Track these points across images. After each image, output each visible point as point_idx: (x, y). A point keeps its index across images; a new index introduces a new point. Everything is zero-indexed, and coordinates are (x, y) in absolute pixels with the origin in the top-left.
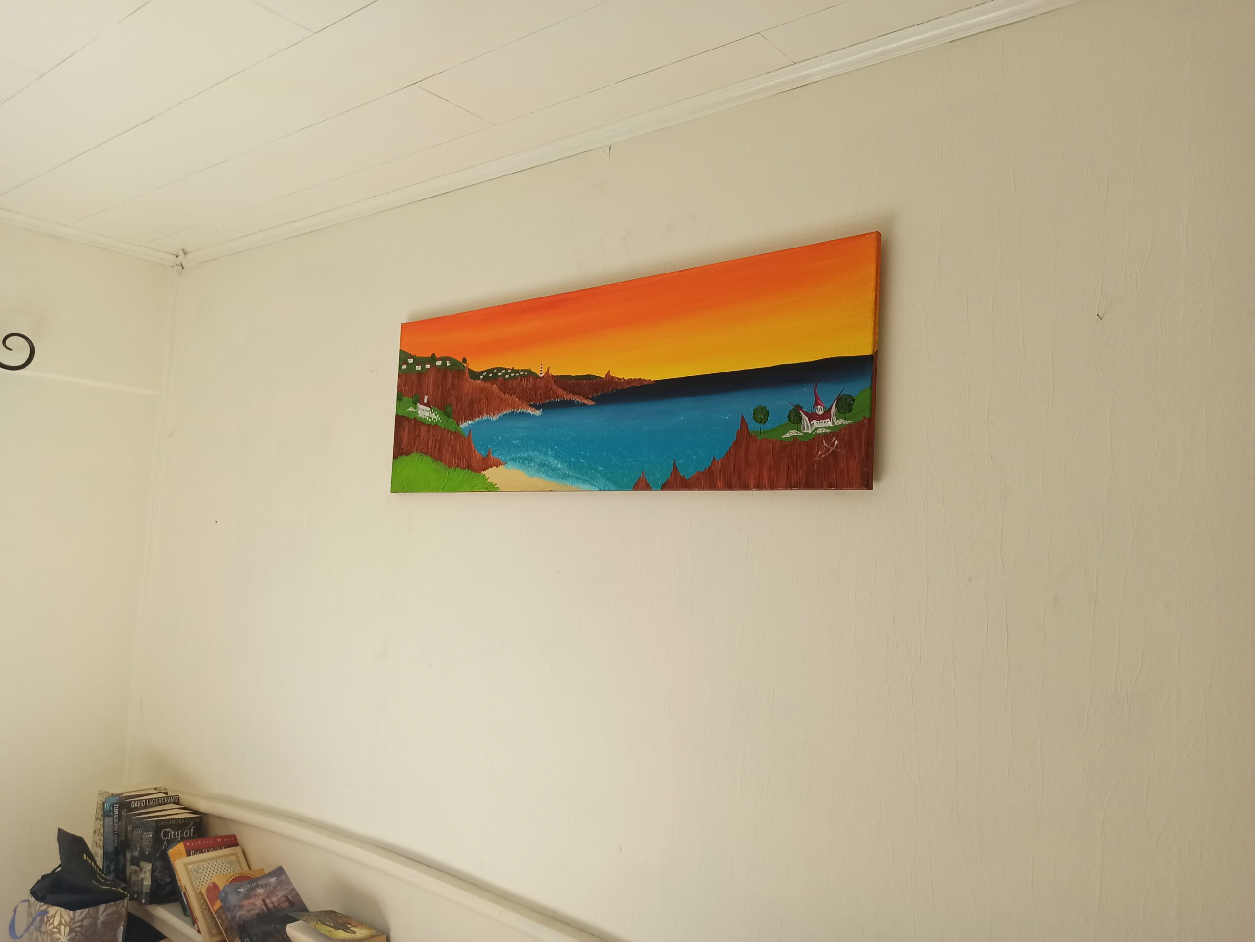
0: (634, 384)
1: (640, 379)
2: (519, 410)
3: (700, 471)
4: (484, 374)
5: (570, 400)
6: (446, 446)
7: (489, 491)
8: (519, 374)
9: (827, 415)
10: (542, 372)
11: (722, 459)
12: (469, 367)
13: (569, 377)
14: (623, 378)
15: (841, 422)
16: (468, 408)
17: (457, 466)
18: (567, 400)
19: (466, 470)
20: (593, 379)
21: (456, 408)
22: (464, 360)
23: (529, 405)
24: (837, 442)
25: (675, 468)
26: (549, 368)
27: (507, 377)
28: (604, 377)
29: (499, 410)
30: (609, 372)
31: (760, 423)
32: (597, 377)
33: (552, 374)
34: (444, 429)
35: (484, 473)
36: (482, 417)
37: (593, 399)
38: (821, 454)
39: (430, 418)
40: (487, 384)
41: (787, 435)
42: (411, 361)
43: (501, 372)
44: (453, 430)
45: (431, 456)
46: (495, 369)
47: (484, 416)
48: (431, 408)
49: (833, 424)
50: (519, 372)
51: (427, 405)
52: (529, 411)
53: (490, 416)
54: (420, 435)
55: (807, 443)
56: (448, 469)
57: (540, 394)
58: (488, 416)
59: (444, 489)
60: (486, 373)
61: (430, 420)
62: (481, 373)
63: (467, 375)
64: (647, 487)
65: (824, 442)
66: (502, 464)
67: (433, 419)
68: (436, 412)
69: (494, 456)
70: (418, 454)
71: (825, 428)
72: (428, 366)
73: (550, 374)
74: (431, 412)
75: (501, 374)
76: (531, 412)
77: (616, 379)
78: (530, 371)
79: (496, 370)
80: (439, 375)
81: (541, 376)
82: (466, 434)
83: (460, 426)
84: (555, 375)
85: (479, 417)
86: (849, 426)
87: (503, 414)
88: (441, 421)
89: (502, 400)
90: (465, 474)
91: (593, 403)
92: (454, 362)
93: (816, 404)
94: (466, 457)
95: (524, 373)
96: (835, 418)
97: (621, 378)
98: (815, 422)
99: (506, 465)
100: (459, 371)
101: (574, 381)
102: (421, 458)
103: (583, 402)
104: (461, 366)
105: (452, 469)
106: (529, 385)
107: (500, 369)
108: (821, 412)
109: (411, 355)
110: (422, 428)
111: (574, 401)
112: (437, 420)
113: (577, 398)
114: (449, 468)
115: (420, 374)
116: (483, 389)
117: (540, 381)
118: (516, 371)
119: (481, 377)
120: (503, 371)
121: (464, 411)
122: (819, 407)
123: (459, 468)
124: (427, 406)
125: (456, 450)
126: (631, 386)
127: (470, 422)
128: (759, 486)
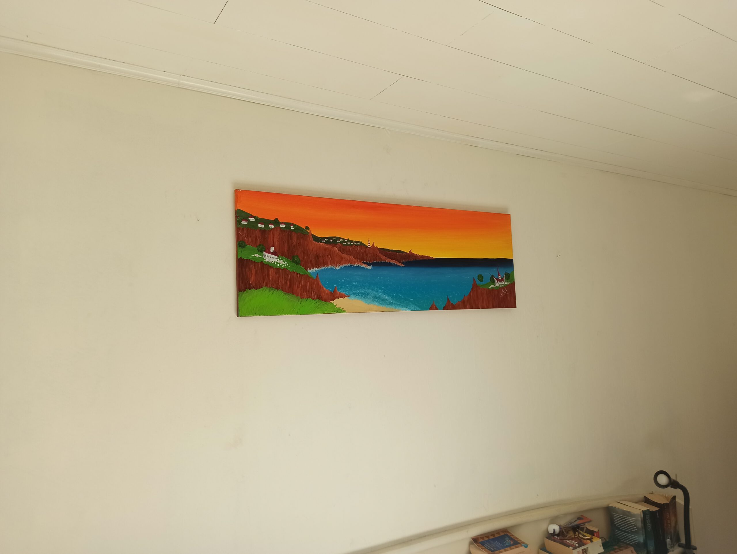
0: (425, 258)
1: (427, 256)
2: (356, 265)
3: (460, 301)
4: (326, 240)
5: (389, 262)
6: (297, 283)
7: (337, 313)
8: (354, 243)
9: (502, 280)
10: (369, 245)
11: (468, 296)
12: (312, 233)
13: (387, 250)
14: (419, 255)
15: (507, 283)
16: (314, 260)
17: (309, 298)
18: (387, 262)
19: (317, 300)
20: (402, 253)
21: (304, 259)
22: (307, 228)
23: (362, 262)
24: (506, 290)
25: (448, 300)
26: (374, 243)
27: (344, 244)
28: (408, 252)
29: (340, 263)
30: (411, 250)
31: (481, 281)
32: (404, 252)
33: (376, 247)
34: (294, 272)
35: (333, 302)
36: (327, 267)
37: (403, 263)
38: (502, 295)
39: (277, 263)
40: (329, 246)
41: (490, 287)
42: (253, 220)
43: (340, 240)
44: (302, 274)
45: (282, 290)
46: (334, 237)
47: (329, 266)
48: (278, 256)
49: (505, 283)
50: (354, 242)
51: (274, 253)
52: (363, 266)
53: (333, 266)
54: (268, 275)
55: (498, 290)
56: (301, 300)
57: (370, 257)
58: (332, 266)
59: (298, 313)
60: (327, 239)
61: (278, 265)
62: (324, 239)
63: (311, 238)
64: (437, 309)
65: (502, 290)
66: (346, 297)
67: (281, 264)
68: (284, 260)
69: (340, 292)
70: (268, 289)
71: (502, 285)
72: (271, 226)
73: (375, 247)
74: (278, 259)
75: (339, 241)
76: (364, 267)
77: (415, 255)
78: (361, 243)
79: (335, 239)
80: (284, 234)
81: (369, 247)
82: (314, 277)
83: (308, 271)
84: (379, 248)
85: (324, 266)
86: (509, 284)
87: (343, 266)
88: (289, 266)
89: (342, 258)
90: (316, 302)
91: (403, 265)
92: (298, 228)
93: (499, 275)
94: (316, 291)
95: (357, 244)
96: (505, 281)
97: (418, 254)
98: (499, 282)
99: (350, 297)
100: (304, 234)
101: (391, 252)
102: (272, 292)
103: (397, 264)
104: (304, 231)
105: (304, 300)
106: (362, 251)
107: (339, 238)
108: (500, 279)
109: (251, 215)
110: (271, 271)
111: (392, 263)
112: (285, 265)
113: (393, 262)
114: (301, 298)
115: (263, 231)
116: (326, 249)
117: (369, 250)
118: (352, 241)
119: (324, 241)
120: (341, 240)
121: (311, 261)
122: (500, 276)
123: (311, 299)
124: (274, 255)
125: (306, 287)
126: (423, 259)
127: (316, 269)
128: (483, 307)
